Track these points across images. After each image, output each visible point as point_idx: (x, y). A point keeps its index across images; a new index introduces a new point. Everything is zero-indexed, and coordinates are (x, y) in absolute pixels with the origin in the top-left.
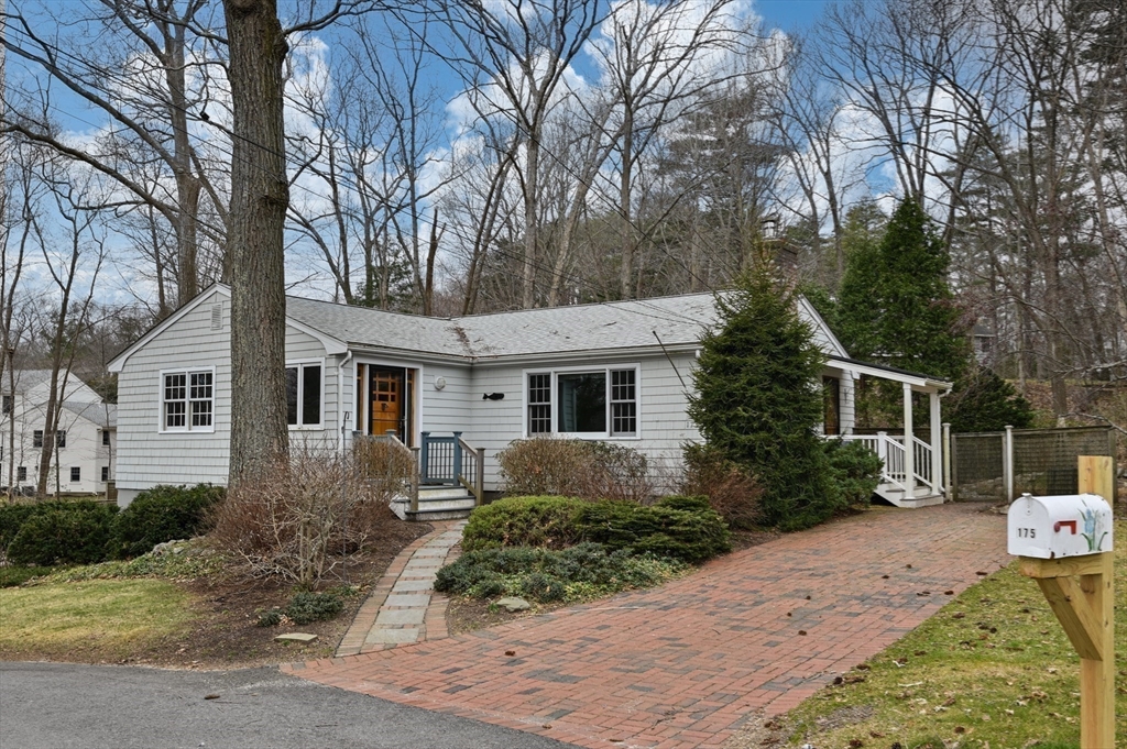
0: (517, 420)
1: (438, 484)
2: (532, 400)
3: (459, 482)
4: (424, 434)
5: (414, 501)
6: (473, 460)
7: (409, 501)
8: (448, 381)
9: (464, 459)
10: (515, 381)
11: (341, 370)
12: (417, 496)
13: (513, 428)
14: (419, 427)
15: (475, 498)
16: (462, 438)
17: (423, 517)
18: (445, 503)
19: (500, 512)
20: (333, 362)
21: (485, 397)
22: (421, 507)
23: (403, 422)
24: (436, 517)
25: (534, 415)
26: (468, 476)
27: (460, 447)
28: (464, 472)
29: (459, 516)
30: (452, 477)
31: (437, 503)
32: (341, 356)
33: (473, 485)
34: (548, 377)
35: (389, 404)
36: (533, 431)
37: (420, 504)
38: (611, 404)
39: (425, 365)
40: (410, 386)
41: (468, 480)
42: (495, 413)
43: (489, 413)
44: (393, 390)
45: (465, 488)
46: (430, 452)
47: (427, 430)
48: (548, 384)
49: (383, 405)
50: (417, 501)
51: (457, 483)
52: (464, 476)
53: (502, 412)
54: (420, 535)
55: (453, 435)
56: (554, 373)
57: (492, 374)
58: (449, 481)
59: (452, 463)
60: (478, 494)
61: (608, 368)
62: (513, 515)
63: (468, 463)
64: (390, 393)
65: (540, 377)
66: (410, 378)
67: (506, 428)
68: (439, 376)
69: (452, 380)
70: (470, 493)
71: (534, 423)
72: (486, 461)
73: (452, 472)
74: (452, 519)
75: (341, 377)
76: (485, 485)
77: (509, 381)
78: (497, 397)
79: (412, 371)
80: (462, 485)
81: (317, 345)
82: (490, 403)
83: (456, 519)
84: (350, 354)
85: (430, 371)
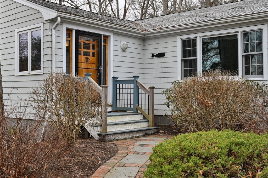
0: (174, 70)
1: (124, 111)
2: (184, 56)
3: (137, 110)
4: (114, 78)
5: (104, 125)
6: (147, 95)
7: (101, 126)
8: (130, 45)
9: (140, 95)
10: (173, 44)
11: (54, 31)
12: (106, 121)
13: (171, 75)
14: (111, 73)
15: (148, 121)
16: (139, 80)
17: (110, 138)
18: (127, 125)
19: (190, 155)
20: (48, 25)
21: (153, 56)
22: (110, 130)
23: (100, 70)
24: (120, 137)
25: (185, 66)
26: (143, 106)
27: (138, 87)
28: (140, 103)
29: (138, 135)
30: (132, 106)
31: (122, 126)
32: (53, 21)
33: (147, 111)
34: (195, 40)
35: (91, 58)
36: (185, 76)
37: (108, 127)
38: (243, 56)
39: (116, 34)
40: (105, 47)
41: (143, 108)
42: (160, 65)
43: (155, 66)
44: (93, 48)
45: (141, 114)
46: (118, 90)
47: (116, 76)
48: (195, 45)
49: (87, 58)
50: (106, 124)
51: (136, 111)
52: (140, 106)
53: (164, 65)
54: (105, 160)
55: (133, 79)
56: (199, 38)
57: (157, 41)
58: (131, 109)
59: (132, 98)
60: (151, 118)
61: (239, 32)
62: (207, 160)
63: (143, 96)
64: (91, 51)
65: (189, 41)
66: (105, 41)
67: (167, 75)
68: (124, 42)
69: (132, 45)
70: (145, 118)
71: (185, 71)
72: (156, 96)
73: (132, 103)
74: (133, 138)
75: (54, 36)
76: (155, 111)
77: (168, 45)
78: (161, 55)
79: (106, 37)
80: (139, 112)
81: (38, 15)
82: (156, 60)
83: (136, 137)
84: (59, 19)
85: (118, 38)
